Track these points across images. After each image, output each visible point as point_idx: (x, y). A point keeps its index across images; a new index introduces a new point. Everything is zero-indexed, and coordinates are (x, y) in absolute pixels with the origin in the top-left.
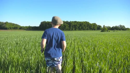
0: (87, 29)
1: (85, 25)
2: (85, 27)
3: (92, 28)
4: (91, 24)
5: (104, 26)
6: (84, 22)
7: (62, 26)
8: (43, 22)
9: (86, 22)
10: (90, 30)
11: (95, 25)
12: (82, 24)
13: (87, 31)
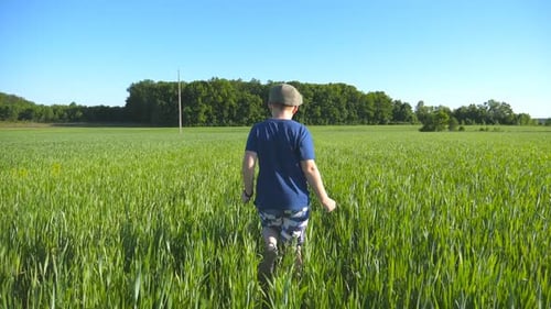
0: (349, 120)
1: (337, 101)
2: (340, 110)
3: (372, 114)
4: (364, 96)
5: (421, 103)
6: (335, 87)
7: (231, 106)
8: (141, 85)
9: (343, 86)
10: (363, 123)
11: (380, 98)
12: (325, 93)
13: (350, 127)
